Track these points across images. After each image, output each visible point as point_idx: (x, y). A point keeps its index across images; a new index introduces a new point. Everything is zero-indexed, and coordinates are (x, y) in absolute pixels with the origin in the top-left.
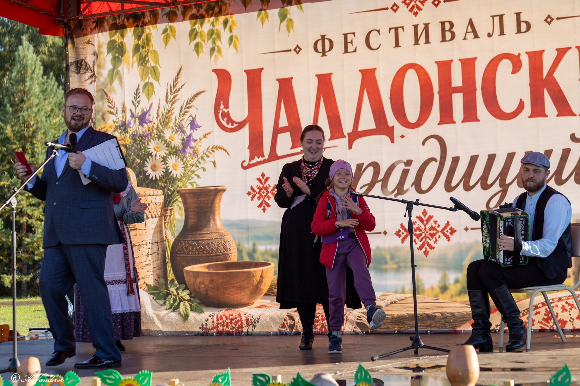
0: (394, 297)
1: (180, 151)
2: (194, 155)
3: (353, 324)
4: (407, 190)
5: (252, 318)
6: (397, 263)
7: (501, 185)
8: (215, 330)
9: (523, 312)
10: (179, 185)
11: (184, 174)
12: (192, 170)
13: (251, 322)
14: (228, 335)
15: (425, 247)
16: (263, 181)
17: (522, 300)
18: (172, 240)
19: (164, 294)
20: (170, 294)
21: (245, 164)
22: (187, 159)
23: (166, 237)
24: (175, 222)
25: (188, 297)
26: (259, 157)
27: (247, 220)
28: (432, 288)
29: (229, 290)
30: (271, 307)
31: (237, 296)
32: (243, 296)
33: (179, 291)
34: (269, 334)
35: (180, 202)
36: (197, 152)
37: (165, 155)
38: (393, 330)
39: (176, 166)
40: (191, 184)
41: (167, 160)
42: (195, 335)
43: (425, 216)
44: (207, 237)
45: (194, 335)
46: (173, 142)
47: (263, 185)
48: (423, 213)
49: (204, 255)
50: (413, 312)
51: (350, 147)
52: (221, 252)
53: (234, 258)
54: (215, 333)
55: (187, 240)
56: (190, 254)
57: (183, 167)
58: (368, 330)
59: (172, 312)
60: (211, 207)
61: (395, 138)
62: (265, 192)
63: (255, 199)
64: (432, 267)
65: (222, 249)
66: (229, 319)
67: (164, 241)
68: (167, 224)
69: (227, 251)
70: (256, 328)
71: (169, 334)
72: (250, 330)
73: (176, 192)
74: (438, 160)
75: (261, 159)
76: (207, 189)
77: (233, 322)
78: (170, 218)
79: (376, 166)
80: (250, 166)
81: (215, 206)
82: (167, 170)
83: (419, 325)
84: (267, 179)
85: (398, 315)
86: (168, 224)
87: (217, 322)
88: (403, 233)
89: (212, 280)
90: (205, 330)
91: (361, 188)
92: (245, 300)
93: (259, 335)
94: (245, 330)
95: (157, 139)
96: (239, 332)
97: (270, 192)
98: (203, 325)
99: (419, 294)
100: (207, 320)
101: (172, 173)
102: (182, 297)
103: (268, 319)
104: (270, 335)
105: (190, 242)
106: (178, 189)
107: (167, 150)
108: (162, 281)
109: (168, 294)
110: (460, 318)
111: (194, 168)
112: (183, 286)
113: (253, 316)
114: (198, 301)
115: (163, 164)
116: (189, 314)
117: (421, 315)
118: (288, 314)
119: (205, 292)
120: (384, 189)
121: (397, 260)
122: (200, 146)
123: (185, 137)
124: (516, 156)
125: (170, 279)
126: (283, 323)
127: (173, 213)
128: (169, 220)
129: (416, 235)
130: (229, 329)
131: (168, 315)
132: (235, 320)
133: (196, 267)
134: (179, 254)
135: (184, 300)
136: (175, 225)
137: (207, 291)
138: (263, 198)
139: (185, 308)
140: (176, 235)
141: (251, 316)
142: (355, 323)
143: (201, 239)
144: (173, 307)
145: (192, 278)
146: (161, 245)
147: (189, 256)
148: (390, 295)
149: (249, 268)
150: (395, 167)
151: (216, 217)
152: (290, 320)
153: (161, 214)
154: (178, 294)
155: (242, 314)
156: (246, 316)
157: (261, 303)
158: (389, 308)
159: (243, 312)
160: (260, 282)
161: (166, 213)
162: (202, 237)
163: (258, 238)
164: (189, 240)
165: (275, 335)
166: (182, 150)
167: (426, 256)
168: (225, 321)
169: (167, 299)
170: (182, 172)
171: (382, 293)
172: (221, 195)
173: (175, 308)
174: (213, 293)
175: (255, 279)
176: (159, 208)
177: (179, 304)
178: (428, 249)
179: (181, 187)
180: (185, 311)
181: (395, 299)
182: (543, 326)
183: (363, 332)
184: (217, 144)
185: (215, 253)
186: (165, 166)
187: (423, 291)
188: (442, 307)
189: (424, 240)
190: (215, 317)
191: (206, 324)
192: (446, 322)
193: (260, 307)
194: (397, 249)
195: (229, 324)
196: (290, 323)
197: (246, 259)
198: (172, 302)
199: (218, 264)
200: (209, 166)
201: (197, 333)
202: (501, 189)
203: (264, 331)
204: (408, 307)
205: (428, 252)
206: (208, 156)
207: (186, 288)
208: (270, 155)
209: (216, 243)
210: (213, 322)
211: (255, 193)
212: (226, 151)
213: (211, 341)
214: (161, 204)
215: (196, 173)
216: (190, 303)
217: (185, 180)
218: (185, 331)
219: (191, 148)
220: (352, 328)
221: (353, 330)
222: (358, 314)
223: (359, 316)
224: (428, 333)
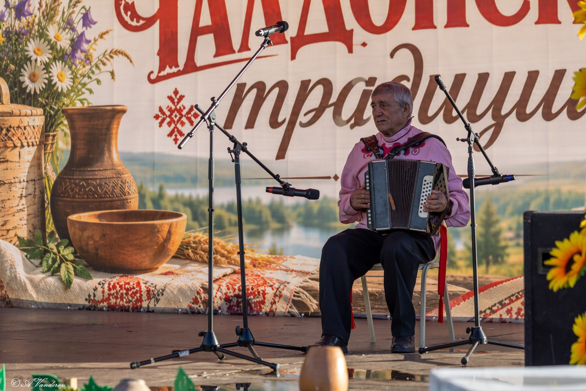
1: (68, 56)
2: (86, 61)
3: (289, 302)
4: (368, 119)
5: (155, 288)
7: (494, 117)
8: (105, 304)
10: (66, 103)
11: (72, 87)
12: (83, 82)
13: (154, 294)
14: (122, 311)
16: (176, 100)
17: (516, 278)
18: (53, 177)
19: (41, 251)
20: (49, 252)
21: (153, 77)
22: (76, 67)
23: (45, 173)
24: (58, 154)
25: (71, 257)
26: (171, 68)
27: (153, 154)
29: (126, 249)
30: (181, 274)
31: (136, 257)
32: (144, 258)
33: (60, 248)
34: (176, 311)
35: (65, 125)
36: (90, 57)
37: (48, 61)
39: (61, 76)
40: (81, 101)
41: (51, 68)
42: (80, 309)
44: (100, 175)
45: (77, 308)
46: (58, 43)
47: (176, 106)
49: (95, 200)
51: (293, 57)
52: (117, 197)
53: (134, 205)
54: (105, 307)
55: (73, 179)
56: (76, 198)
57: (71, 78)
58: (307, 311)
59: (50, 276)
60: (106, 135)
61: (354, 47)
62: (178, 116)
63: (165, 124)
65: (119, 192)
66: (125, 289)
67: (42, 178)
68: (47, 155)
69: (125, 195)
70: (159, 303)
71: (46, 306)
72: (152, 305)
73: (60, 112)
74: (411, 78)
75: (174, 70)
76: (102, 109)
77: (130, 293)
78: (51, 148)
79: (326, 84)
80: (159, 79)
81: (112, 134)
82: (50, 80)
84: (182, 97)
86: (49, 156)
87: (108, 292)
89: (104, 235)
90: (92, 303)
91: (305, 115)
92: (146, 263)
93: (164, 312)
94: (145, 304)
95: (38, 38)
96: (137, 308)
97: (185, 116)
98: (89, 296)
100: (95, 289)
101: (57, 85)
102: (63, 256)
103: (176, 291)
104: (178, 313)
105: (77, 181)
106: (64, 107)
107: (51, 54)
108: (38, 233)
109: (46, 251)
110: (432, 300)
111: (86, 80)
112: (66, 241)
113: (156, 286)
114: (85, 262)
115: (45, 73)
116: (72, 280)
118: (202, 284)
119: (94, 251)
120: (337, 117)
122: (95, 50)
123: (75, 36)
124: (516, 76)
125: (48, 231)
126: (196, 297)
127: (55, 141)
128: (50, 149)
130: (123, 303)
131: (45, 280)
132: (133, 290)
133: (83, 216)
134: (62, 197)
135: (67, 260)
136: (58, 157)
137: (97, 249)
138: (174, 123)
139: (68, 271)
140: (59, 171)
141: (154, 285)
142: (291, 301)
143: (91, 177)
144: (52, 269)
145: (78, 232)
146: (39, 184)
147: (75, 200)
149: (153, 219)
150: (353, 86)
151: (112, 148)
152: (204, 293)
153: (40, 142)
154: (59, 252)
155: (141, 282)
156: (147, 285)
157: (167, 268)
159: (143, 280)
160: (167, 239)
161: (47, 140)
162: (92, 175)
163: (167, 179)
164: (76, 179)
165: (184, 313)
166: (70, 54)
168: (119, 291)
169: (45, 258)
170: (69, 85)
172: (120, 118)
173: (54, 271)
174: (105, 252)
175: (160, 236)
176: (38, 133)
177: (59, 266)
179: (68, 106)
180: (67, 276)
183: (301, 314)
184: (116, 47)
185: (110, 197)
186: (47, 76)
190: (106, 286)
191: (94, 294)
193: (166, 274)
195: (125, 296)
196: (204, 297)
197: (150, 207)
198: (50, 262)
199: (112, 213)
200: (105, 77)
201: (81, 307)
202: (494, 122)
203: (170, 307)
206: (104, 64)
207: (70, 244)
208: (186, 65)
209: (111, 184)
210: (103, 292)
211: (165, 117)
212: (128, 58)
213: (99, 319)
214: (41, 127)
215: (88, 86)
216: (74, 265)
217: (73, 96)
218: (66, 302)
219: (82, 51)
220: (287, 307)
221: (287, 311)
222: (296, 289)
223: (297, 291)
224: (387, 319)
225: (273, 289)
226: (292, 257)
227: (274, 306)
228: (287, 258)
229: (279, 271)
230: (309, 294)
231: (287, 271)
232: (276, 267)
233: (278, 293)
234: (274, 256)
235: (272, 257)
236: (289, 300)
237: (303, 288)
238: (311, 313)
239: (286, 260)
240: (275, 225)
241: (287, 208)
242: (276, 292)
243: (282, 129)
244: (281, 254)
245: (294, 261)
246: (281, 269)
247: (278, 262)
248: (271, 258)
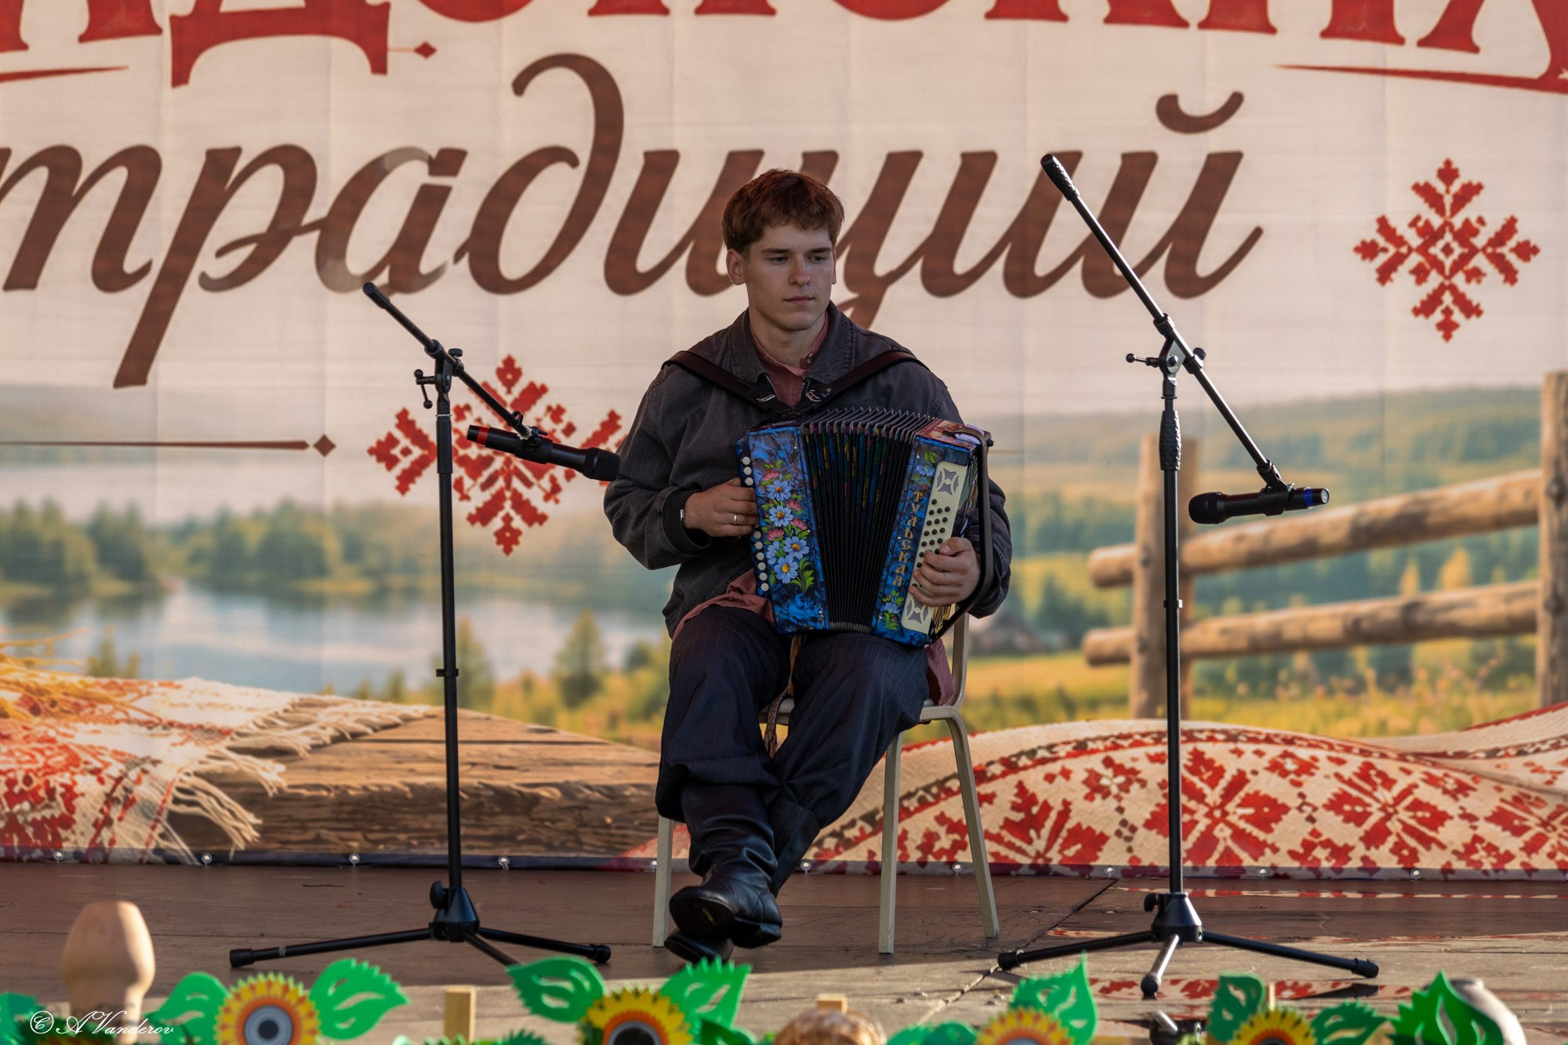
0: (351, 713)
3: (157, 821)
4: (436, 274)
6: (370, 573)
7: (850, 281)
9: (921, 793)
15: (501, 514)
28: (527, 685)
38: (340, 849)
43: (509, 385)
48: (501, 373)
50: (441, 781)
51: (180, 78)
58: (224, 848)
61: (391, 56)
64: (532, 598)
74: (584, 157)
79: (296, 163)
83: (463, 831)
85: (365, 788)
88: (406, 452)
91: (221, 253)
99: (466, 706)
110: (646, 810)
117: (474, 793)
120: (330, 263)
121: (373, 560)
124: (923, 165)
129: (464, 461)
142: (165, 814)
148: (335, 704)
150: (385, 173)
158: (324, 759)
167: (508, 551)
171: (296, 697)
178: (518, 522)
181: (358, 721)
182: (1004, 851)
183: (199, 856)
187: (486, 695)
188: (568, 764)
189: (500, 483)
192: (584, 825)
194: (375, 515)
202: (850, 295)
204: (415, 758)
205: (517, 533)
220: (151, 837)
221: (152, 846)
222: (181, 780)
223: (187, 786)
224: (500, 868)
225: (101, 781)
226: (170, 685)
227: (106, 834)
228: (152, 686)
229: (123, 726)
230: (229, 794)
231: (149, 725)
232: (112, 712)
233: (119, 793)
234: (105, 681)
235: (98, 684)
236: (159, 814)
237: (208, 777)
238: (237, 852)
239: (148, 694)
240: (112, 586)
241: (153, 533)
242: (114, 789)
243: (138, 295)
244: (130, 674)
245: (175, 696)
246: (129, 721)
247: (118, 700)
248: (96, 686)
